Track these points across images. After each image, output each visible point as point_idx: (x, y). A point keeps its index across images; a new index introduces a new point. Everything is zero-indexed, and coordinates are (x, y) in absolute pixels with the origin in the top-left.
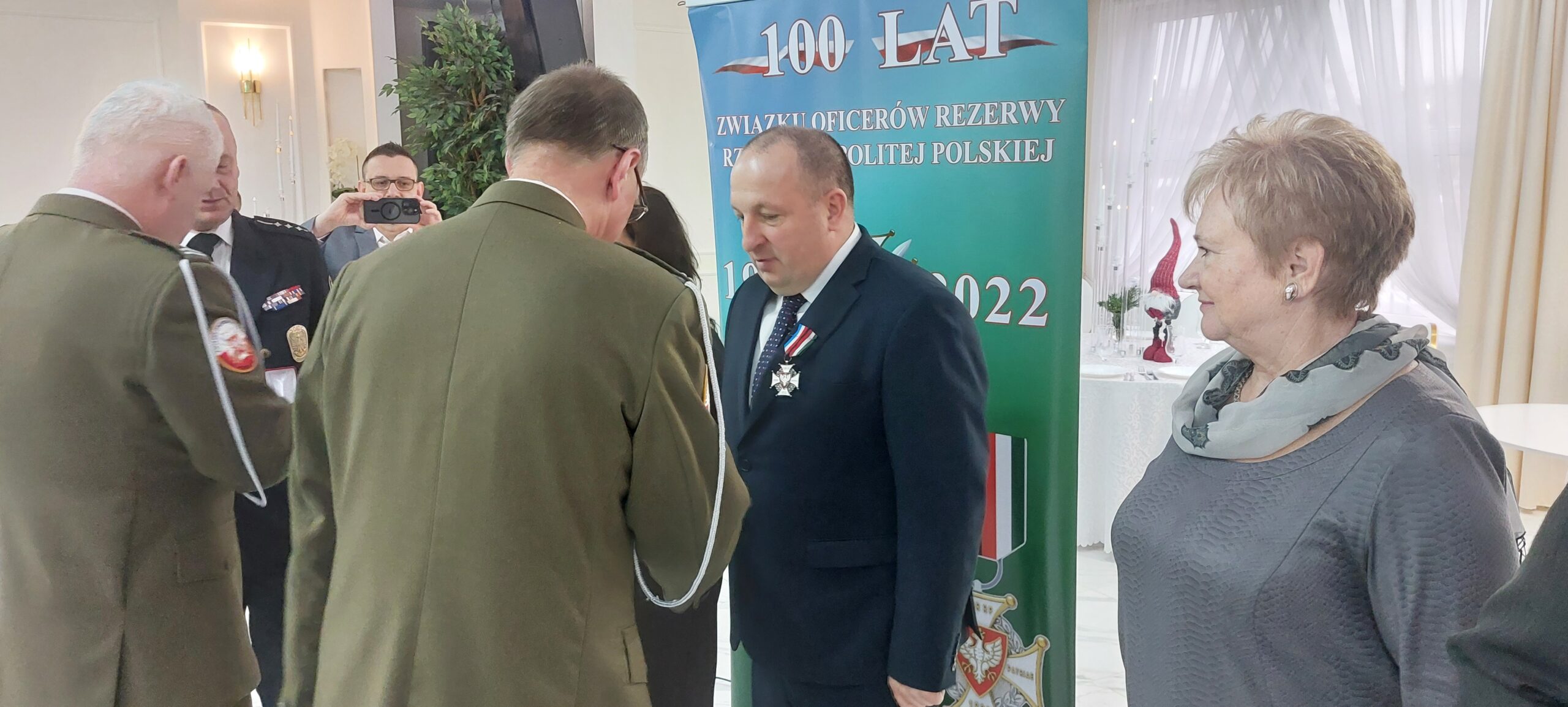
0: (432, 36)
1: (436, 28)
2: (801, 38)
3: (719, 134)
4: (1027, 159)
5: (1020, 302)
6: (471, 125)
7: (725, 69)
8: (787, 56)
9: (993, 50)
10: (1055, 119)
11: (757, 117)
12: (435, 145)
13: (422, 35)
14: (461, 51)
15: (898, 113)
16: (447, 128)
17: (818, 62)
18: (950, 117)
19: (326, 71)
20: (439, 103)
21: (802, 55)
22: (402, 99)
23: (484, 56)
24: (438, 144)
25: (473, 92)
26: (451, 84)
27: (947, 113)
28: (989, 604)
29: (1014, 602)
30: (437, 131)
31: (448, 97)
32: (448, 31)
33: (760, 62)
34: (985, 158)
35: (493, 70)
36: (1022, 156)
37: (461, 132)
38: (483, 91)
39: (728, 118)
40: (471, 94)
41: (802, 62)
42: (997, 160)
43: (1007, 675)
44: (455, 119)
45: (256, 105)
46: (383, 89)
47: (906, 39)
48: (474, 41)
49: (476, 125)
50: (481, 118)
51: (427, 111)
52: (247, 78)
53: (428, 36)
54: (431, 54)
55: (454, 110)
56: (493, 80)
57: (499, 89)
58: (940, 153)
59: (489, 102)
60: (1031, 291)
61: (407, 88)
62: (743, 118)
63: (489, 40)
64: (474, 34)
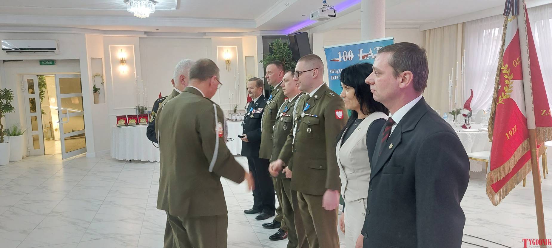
1: (273, 45)
2: (345, 54)
3: (330, 73)
7: (332, 60)
8: (343, 58)
13: (270, 47)
14: (279, 51)
17: (348, 59)
19: (245, 57)
21: (345, 57)
23: (285, 52)
32: (276, 46)
33: (337, 59)
39: (332, 70)
41: (345, 59)
45: (229, 66)
46: (261, 61)
47: (364, 54)
52: (227, 60)
54: (271, 51)
57: (288, 60)
61: (266, 61)
62: (335, 70)
64: (283, 47)
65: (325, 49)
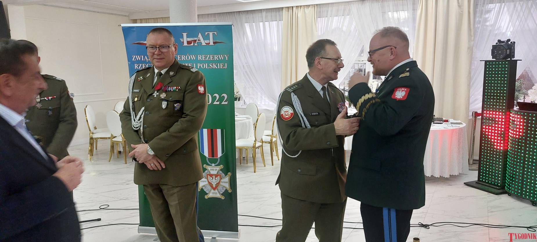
3: (133, 60)
4: (221, 68)
5: (221, 99)
7: (135, 44)
9: (212, 43)
10: (227, 59)
15: (188, 57)
18: (202, 58)
27: (201, 57)
28: (216, 168)
29: (222, 166)
34: (211, 67)
36: (220, 67)
39: (136, 56)
42: (214, 68)
43: (221, 183)
47: (189, 39)
58: (200, 65)
60: (224, 97)
65: (122, 27)
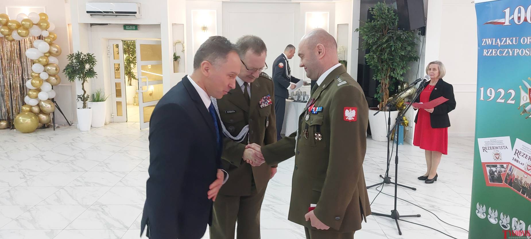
0: (372, 13)
1: (373, 10)
2: (519, 12)
3: (483, 44)
6: (383, 41)
7: (487, 23)
11: (498, 39)
12: (370, 47)
14: (381, 17)
16: (374, 42)
17: (526, 20)
19: (338, 25)
20: (373, 34)
21: (519, 18)
22: (361, 33)
23: (389, 18)
24: (371, 47)
25: (384, 29)
26: (378, 27)
30: (372, 43)
31: (375, 32)
32: (377, 11)
33: (502, 21)
35: (391, 22)
37: (379, 43)
38: (387, 29)
39: (487, 40)
40: (383, 30)
41: (519, 21)
44: (377, 38)
46: (356, 30)
48: (386, 14)
49: (384, 40)
50: (386, 38)
51: (368, 36)
53: (371, 13)
54: (371, 17)
55: (377, 36)
56: (391, 26)
57: (393, 28)
59: (389, 33)
61: (363, 30)
62: (493, 40)
63: (391, 13)
64: (386, 11)
65: (476, 4)
